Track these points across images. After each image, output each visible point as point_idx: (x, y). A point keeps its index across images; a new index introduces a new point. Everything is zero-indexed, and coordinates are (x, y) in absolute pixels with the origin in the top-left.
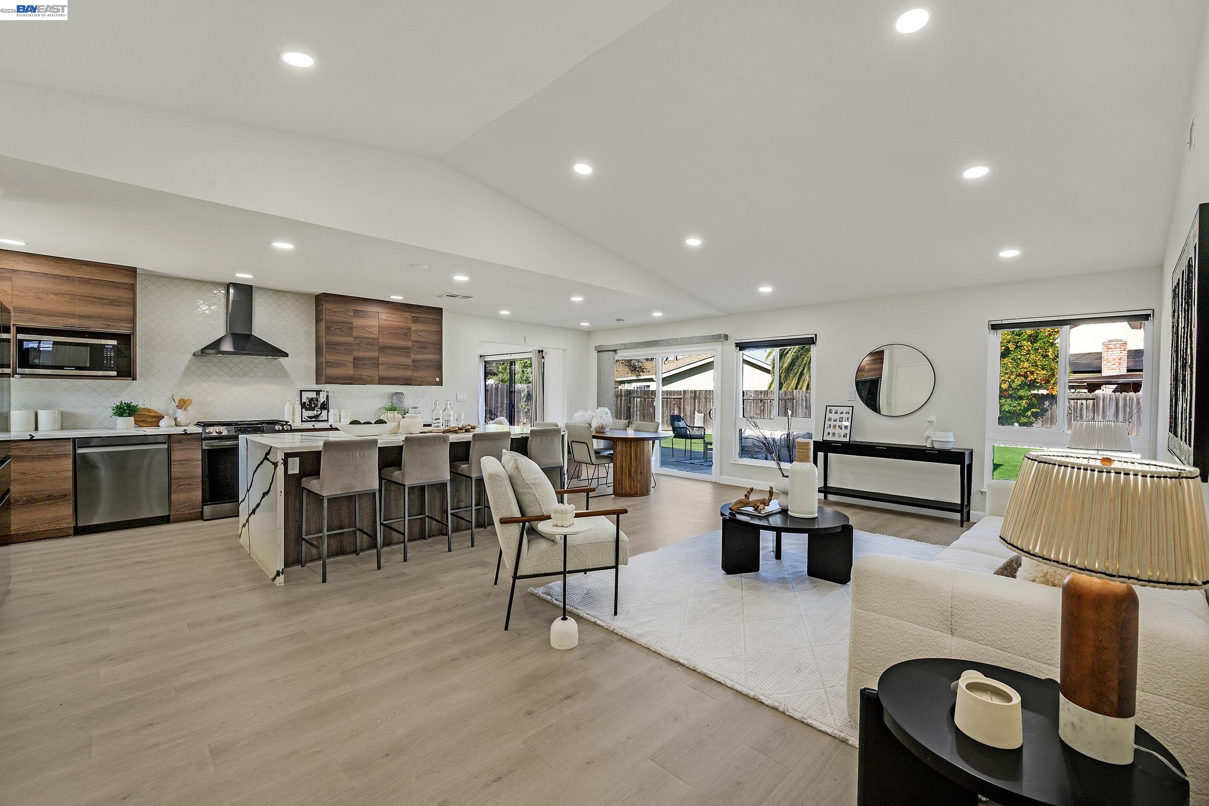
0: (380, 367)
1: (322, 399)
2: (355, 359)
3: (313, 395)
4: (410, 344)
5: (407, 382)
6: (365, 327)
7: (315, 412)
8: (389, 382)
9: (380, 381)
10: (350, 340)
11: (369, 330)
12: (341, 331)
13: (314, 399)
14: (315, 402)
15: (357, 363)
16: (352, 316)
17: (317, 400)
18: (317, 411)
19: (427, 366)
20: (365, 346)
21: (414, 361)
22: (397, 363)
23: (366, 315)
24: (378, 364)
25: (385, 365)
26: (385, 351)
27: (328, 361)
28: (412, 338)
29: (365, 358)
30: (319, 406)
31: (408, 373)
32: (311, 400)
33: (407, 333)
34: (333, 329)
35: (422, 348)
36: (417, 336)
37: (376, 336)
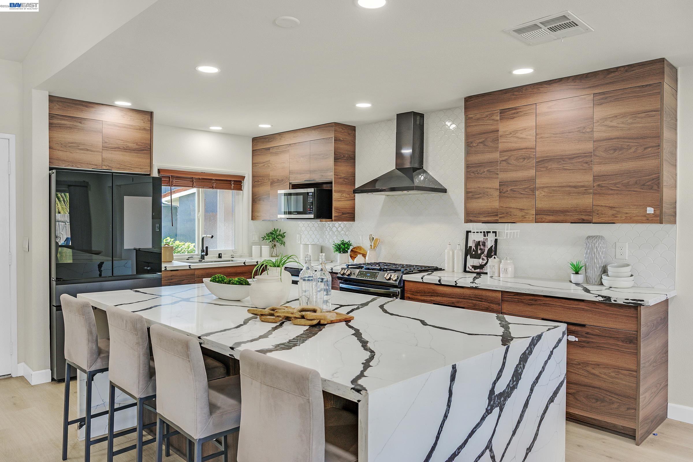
0: (537, 193)
1: (490, 243)
2: (502, 184)
3: (480, 238)
4: (589, 146)
5: (583, 217)
6: (516, 131)
7: (481, 261)
8: (551, 218)
9: (538, 217)
10: (495, 156)
11: (522, 136)
12: (485, 145)
13: (481, 244)
14: (482, 247)
15: (505, 190)
16: (497, 120)
17: (484, 244)
18: (483, 259)
19: (627, 185)
20: (514, 162)
21: (596, 178)
22: (565, 184)
23: (517, 113)
24: (533, 190)
25: (546, 190)
26: (546, 165)
27: (470, 190)
28: (596, 135)
29: (514, 182)
30: (486, 253)
31: (587, 201)
32: (478, 244)
33: (584, 128)
34: (474, 145)
35: (615, 150)
36: (604, 128)
37: (531, 144)
